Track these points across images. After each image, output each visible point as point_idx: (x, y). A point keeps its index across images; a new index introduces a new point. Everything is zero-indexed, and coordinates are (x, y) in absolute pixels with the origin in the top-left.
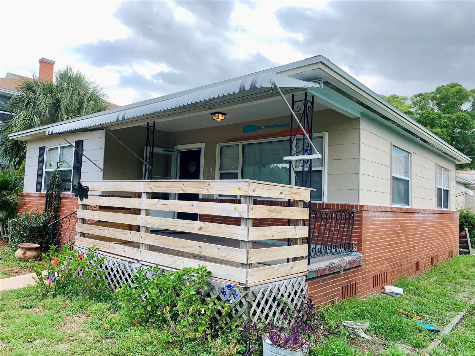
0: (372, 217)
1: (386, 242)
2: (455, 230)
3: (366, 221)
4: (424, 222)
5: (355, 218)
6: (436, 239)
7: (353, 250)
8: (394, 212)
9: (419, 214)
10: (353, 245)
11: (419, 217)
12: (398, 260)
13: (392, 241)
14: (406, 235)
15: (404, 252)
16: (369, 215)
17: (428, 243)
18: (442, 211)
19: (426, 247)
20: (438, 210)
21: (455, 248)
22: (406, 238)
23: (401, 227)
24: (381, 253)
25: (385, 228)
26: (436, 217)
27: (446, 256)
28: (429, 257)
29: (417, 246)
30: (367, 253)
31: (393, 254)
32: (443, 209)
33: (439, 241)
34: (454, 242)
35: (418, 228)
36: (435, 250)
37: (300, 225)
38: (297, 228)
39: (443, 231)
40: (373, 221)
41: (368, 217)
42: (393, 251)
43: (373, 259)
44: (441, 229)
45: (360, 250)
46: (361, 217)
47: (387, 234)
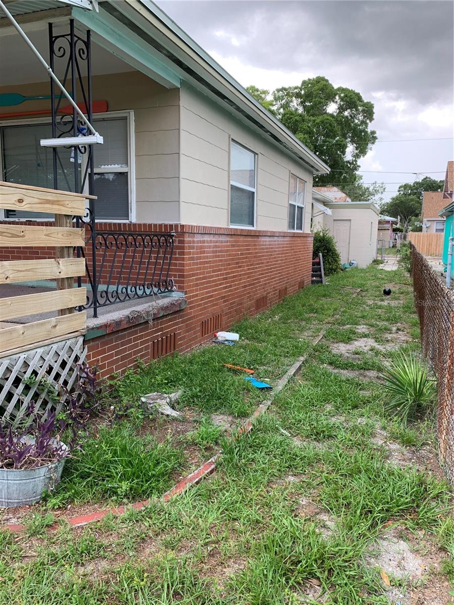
0: (201, 242)
1: (221, 275)
2: (308, 256)
3: (190, 248)
4: (272, 248)
5: (174, 244)
6: (286, 268)
7: (173, 289)
8: (231, 235)
9: (267, 237)
10: (172, 282)
11: (266, 241)
12: (237, 297)
13: (229, 273)
14: (248, 266)
15: (245, 286)
16: (195, 239)
17: (276, 274)
18: (294, 233)
19: (273, 278)
20: (290, 233)
21: (307, 277)
22: (249, 269)
23: (242, 254)
24: (213, 291)
25: (219, 256)
26: (286, 241)
27: (297, 287)
28: (276, 290)
29: (261, 278)
30: (192, 291)
31: (230, 291)
32: (296, 231)
33: (289, 271)
34: (307, 270)
35: (263, 256)
36: (284, 281)
37: (69, 257)
38: (60, 262)
39: (294, 258)
40: (201, 247)
41: (194, 242)
42: (231, 286)
43: (202, 299)
44: (292, 255)
45: (181, 289)
46: (182, 242)
47: (222, 265)
